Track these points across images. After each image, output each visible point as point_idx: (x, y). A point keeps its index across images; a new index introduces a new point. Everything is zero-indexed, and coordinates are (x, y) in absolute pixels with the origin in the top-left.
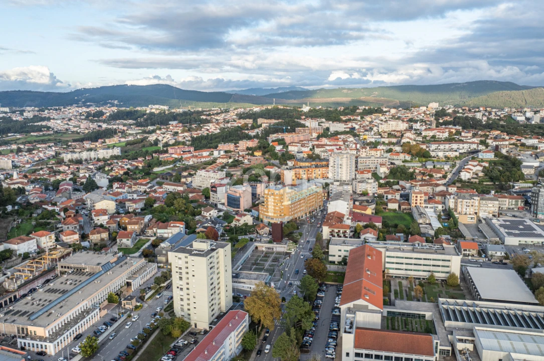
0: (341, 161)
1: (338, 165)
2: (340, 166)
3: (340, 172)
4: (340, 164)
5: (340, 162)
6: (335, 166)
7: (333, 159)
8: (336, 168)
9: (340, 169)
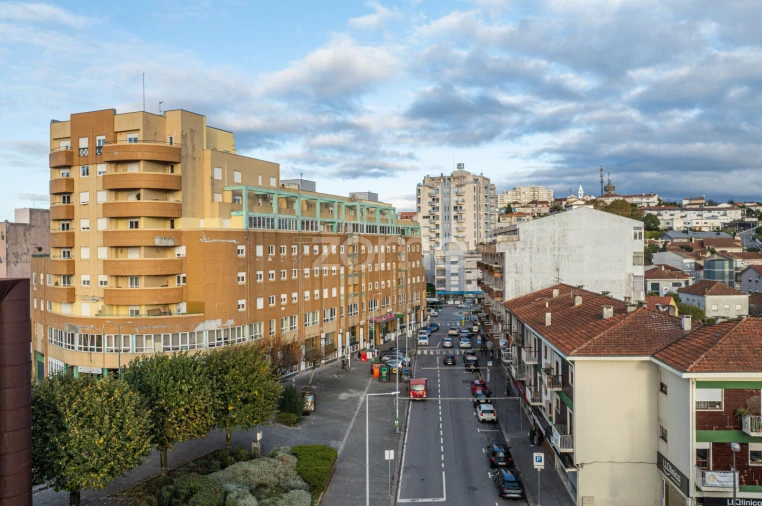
0: (458, 195)
1: (447, 209)
2: (453, 213)
3: (454, 232)
4: (453, 204)
5: (454, 198)
6: (439, 213)
7: (430, 191)
8: (439, 222)
9: (453, 222)
